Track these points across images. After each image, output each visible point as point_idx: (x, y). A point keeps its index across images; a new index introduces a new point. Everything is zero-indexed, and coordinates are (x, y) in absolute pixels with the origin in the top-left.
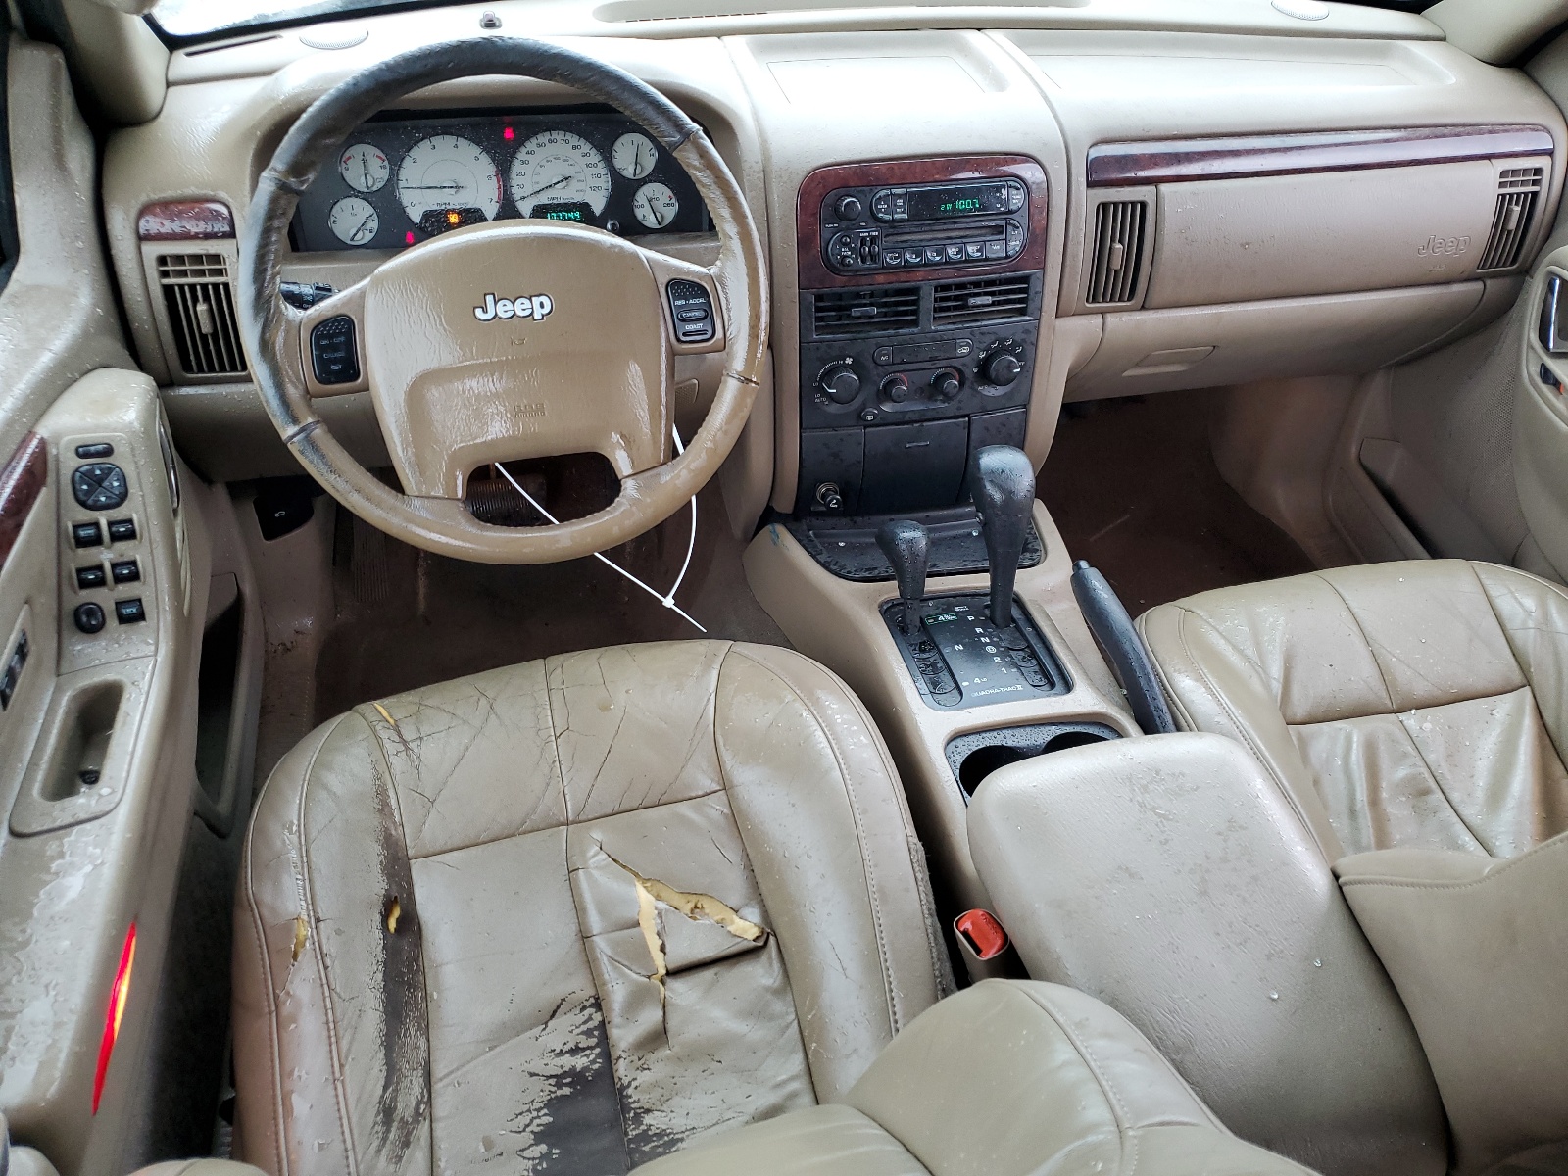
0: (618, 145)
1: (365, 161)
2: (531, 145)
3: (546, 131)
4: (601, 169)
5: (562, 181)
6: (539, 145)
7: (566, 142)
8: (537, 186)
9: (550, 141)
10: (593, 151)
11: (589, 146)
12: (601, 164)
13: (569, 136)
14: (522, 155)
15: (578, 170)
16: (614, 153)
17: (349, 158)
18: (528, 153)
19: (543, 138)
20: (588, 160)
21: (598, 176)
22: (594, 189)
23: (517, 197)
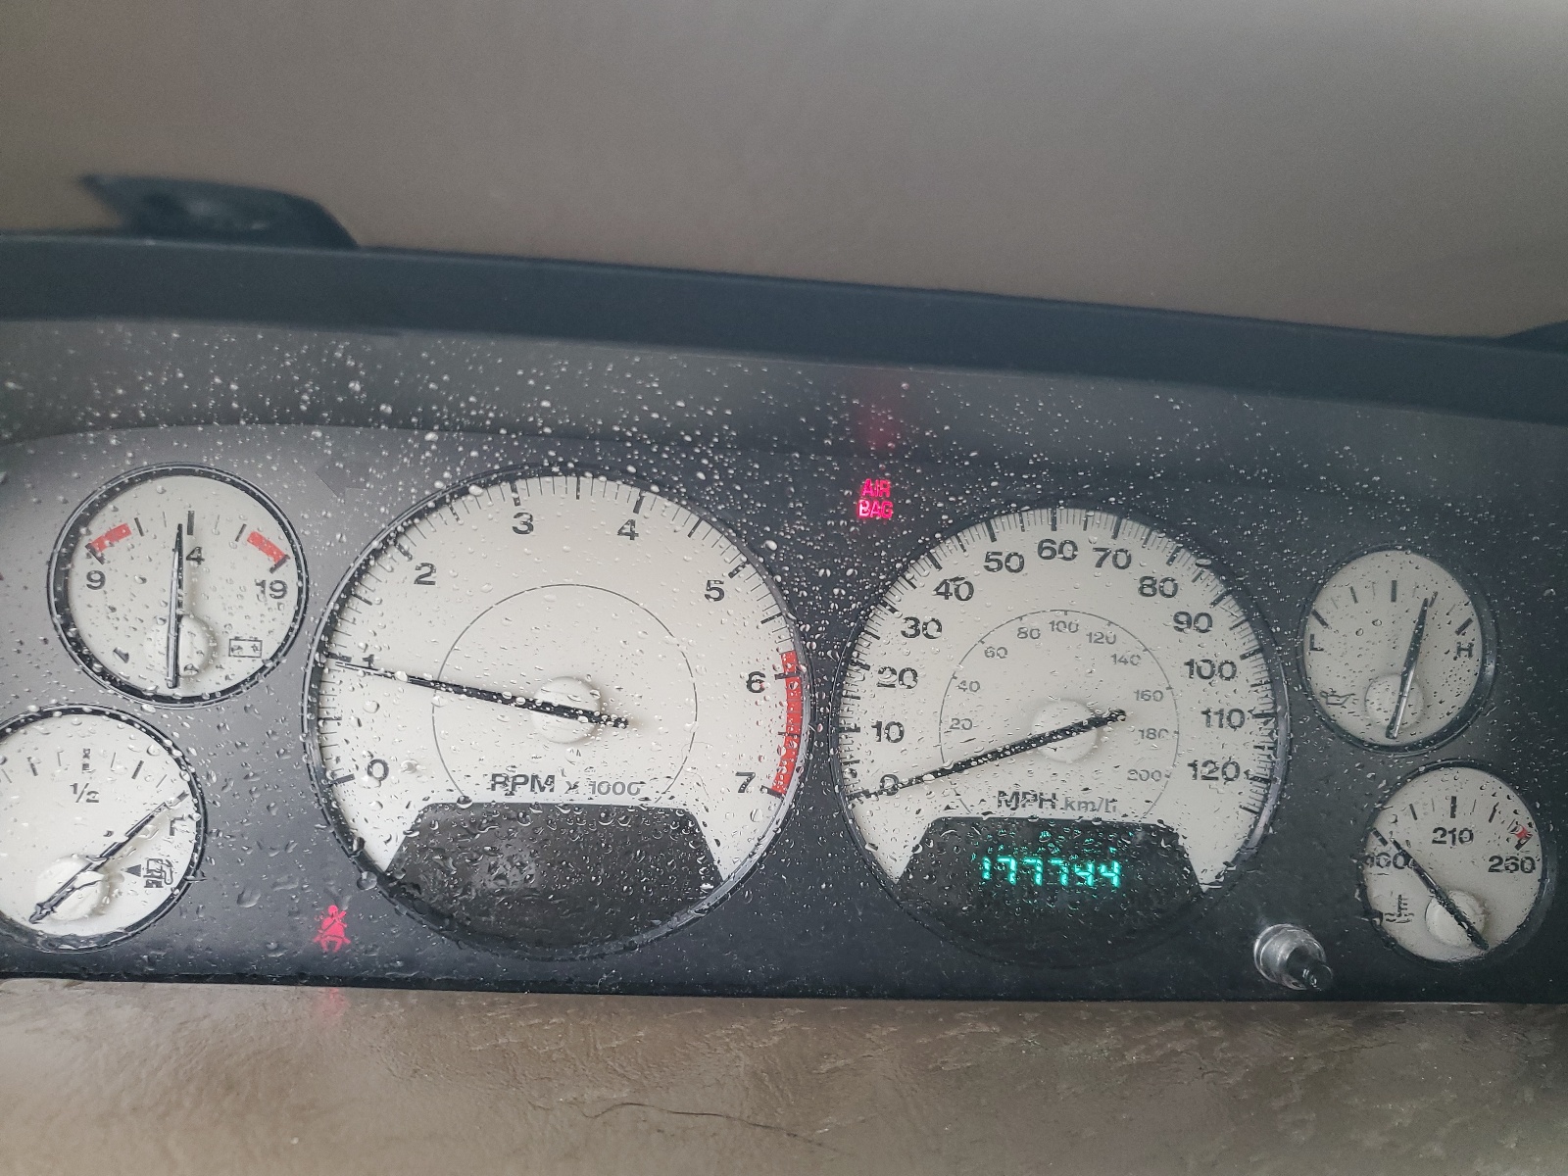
0: (1333, 600)
1: (187, 553)
2: (963, 555)
3: (1037, 503)
4: (1247, 689)
5: (1080, 728)
6: (996, 562)
7: (1121, 560)
8: (959, 736)
9: (1048, 550)
10: (1228, 613)
11: (1212, 586)
12: (1252, 670)
13: (1133, 533)
14: (916, 594)
15: (1154, 683)
16: (1313, 626)
17: (118, 533)
18: (944, 591)
19: (1019, 532)
20: (1193, 646)
21: (1230, 718)
22: (1208, 771)
23: (866, 777)
